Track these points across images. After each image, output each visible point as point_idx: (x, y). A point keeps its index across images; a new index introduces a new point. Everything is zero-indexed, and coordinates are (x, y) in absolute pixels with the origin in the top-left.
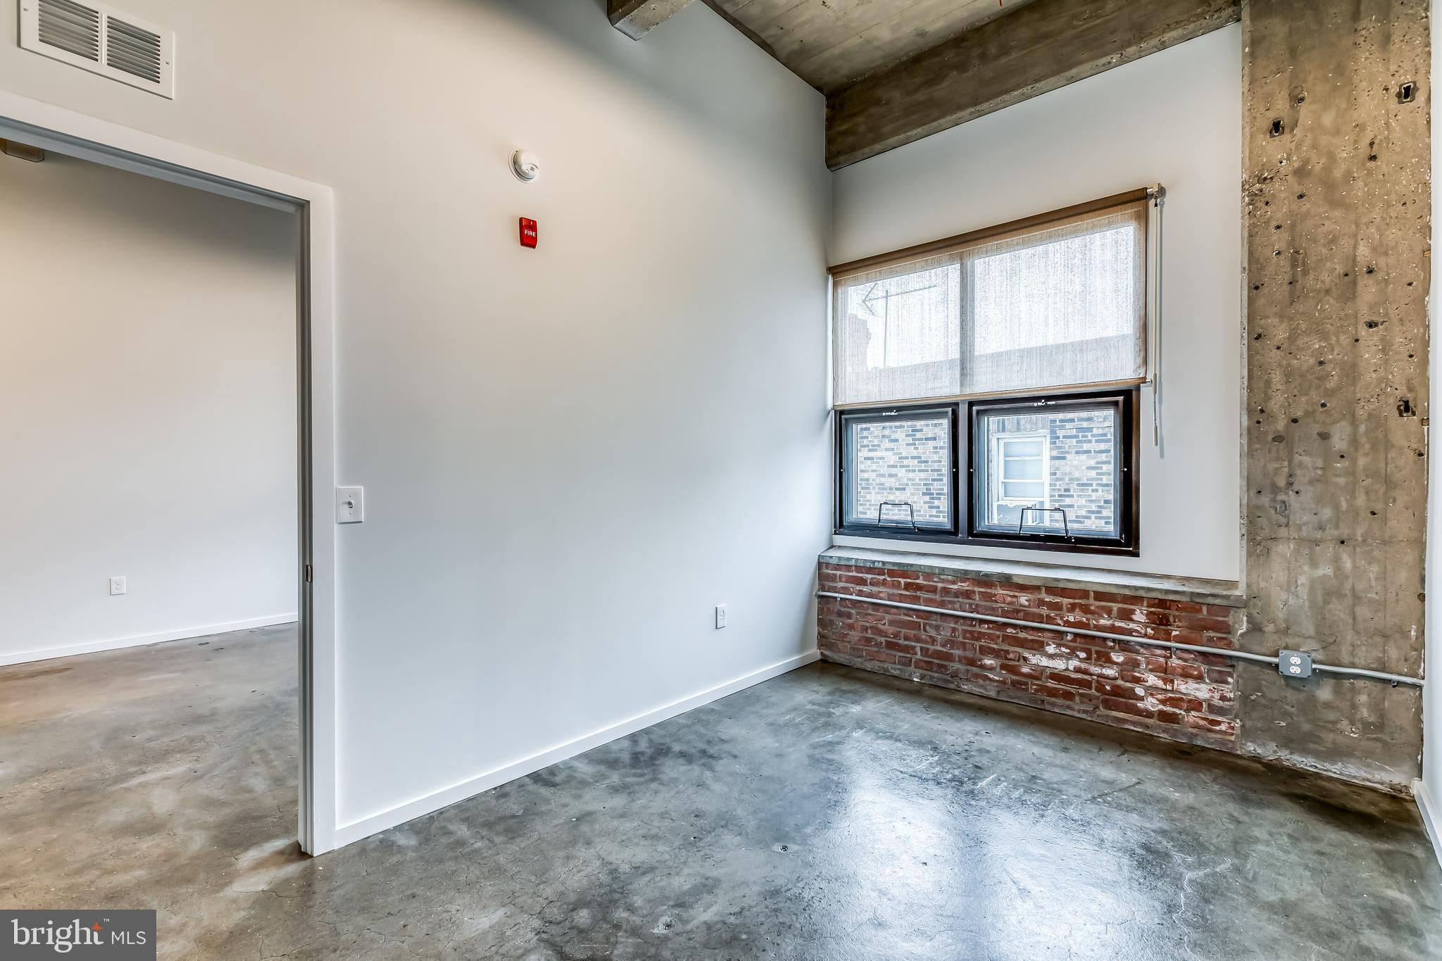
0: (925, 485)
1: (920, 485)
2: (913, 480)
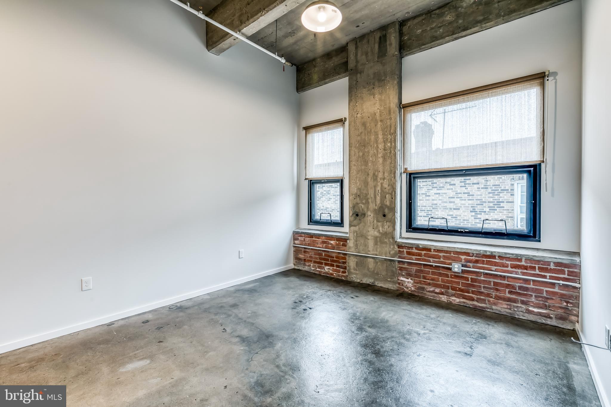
0: (472, 207)
1: (469, 207)
2: (464, 204)
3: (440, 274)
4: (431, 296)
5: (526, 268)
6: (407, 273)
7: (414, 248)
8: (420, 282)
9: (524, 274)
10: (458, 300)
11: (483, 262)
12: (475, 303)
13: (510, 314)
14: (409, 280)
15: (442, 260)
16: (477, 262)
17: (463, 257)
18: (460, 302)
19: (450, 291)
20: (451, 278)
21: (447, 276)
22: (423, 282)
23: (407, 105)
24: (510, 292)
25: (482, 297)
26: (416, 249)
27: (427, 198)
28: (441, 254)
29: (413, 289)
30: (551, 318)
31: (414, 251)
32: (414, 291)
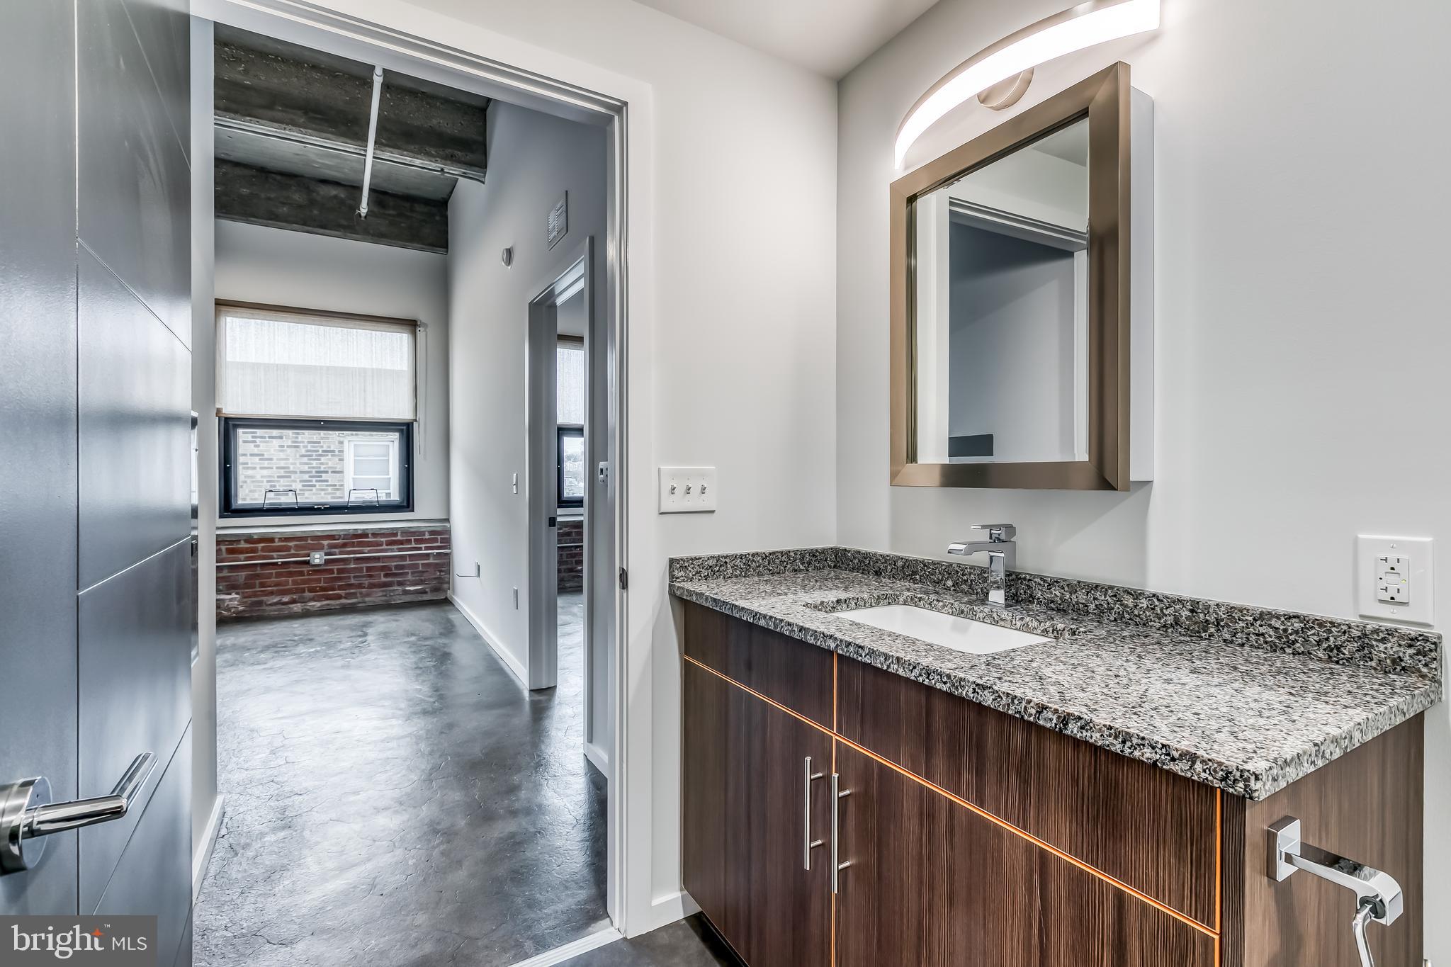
3: (291, 574)
4: (275, 611)
5: (401, 542)
6: (227, 585)
7: (242, 541)
8: (255, 594)
9: (400, 550)
10: (318, 604)
11: (353, 545)
12: (344, 601)
13: (386, 601)
14: (234, 596)
15: (293, 552)
16: (344, 545)
17: (325, 543)
18: (321, 606)
19: (307, 594)
20: (309, 575)
21: (301, 573)
22: (259, 593)
23: (222, 302)
24: (386, 576)
25: (352, 591)
26: (247, 541)
28: (291, 544)
29: (241, 608)
30: (426, 593)
31: (243, 545)
32: (244, 611)
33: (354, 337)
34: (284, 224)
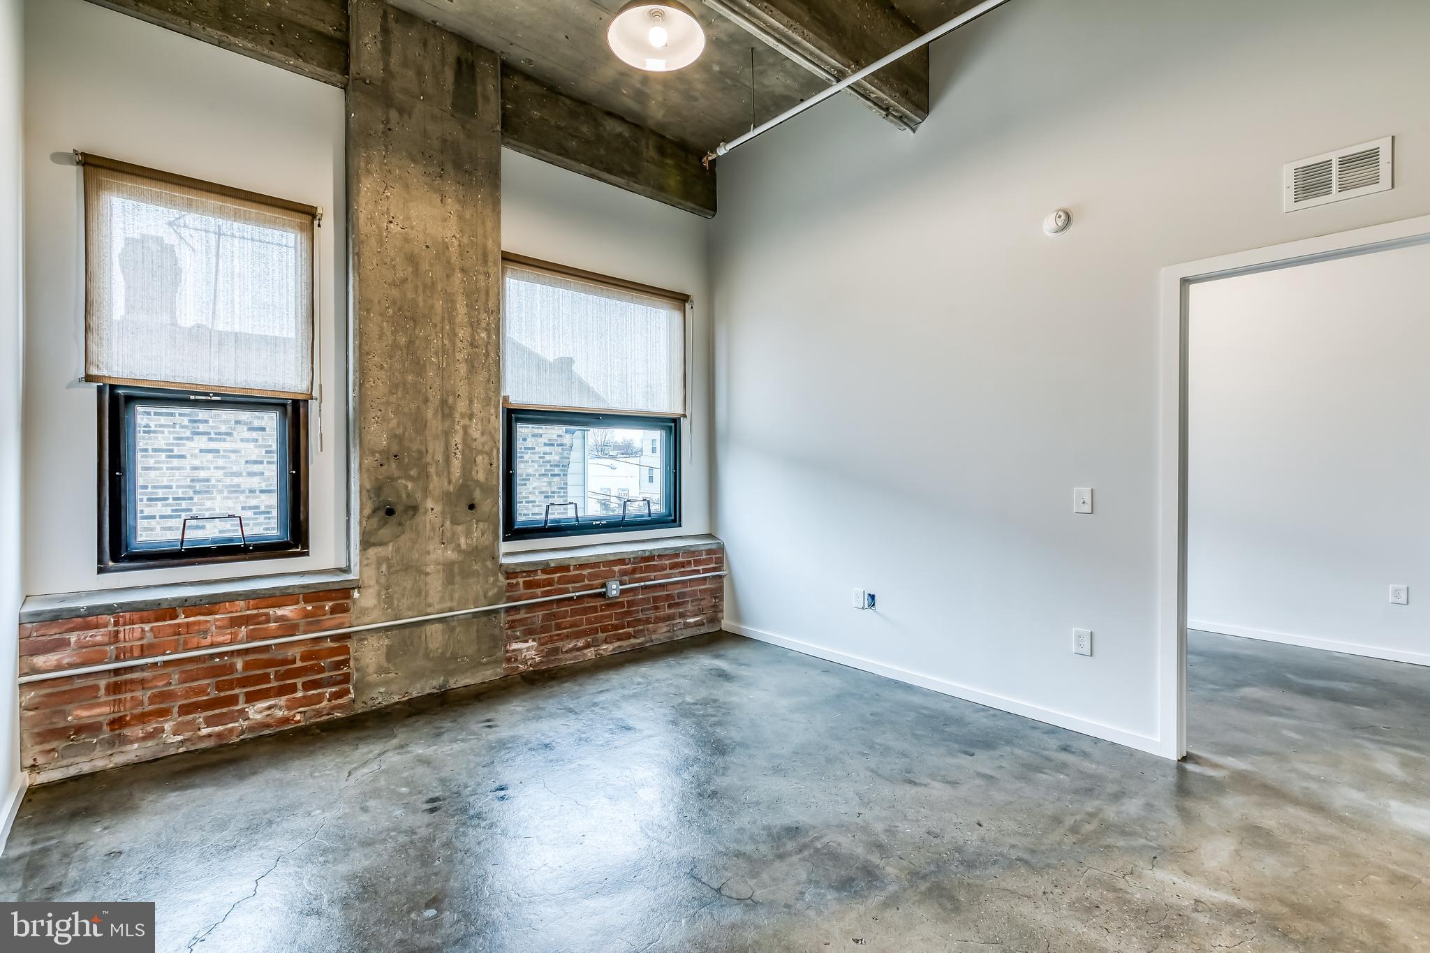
3: (585, 611)
4: (571, 660)
5: (683, 565)
6: (525, 629)
7: (539, 571)
8: (551, 640)
9: (683, 574)
10: (610, 647)
11: (641, 570)
12: (633, 641)
13: (670, 638)
14: (531, 643)
15: (587, 582)
16: (634, 571)
17: (616, 569)
18: (614, 650)
19: (601, 635)
20: (602, 611)
21: (595, 609)
22: (556, 638)
24: (670, 606)
25: (641, 628)
26: (544, 571)
27: (175, 462)
28: (585, 572)
29: (538, 659)
30: (703, 624)
31: (540, 576)
32: (541, 662)
33: (632, 312)
34: (573, 163)
